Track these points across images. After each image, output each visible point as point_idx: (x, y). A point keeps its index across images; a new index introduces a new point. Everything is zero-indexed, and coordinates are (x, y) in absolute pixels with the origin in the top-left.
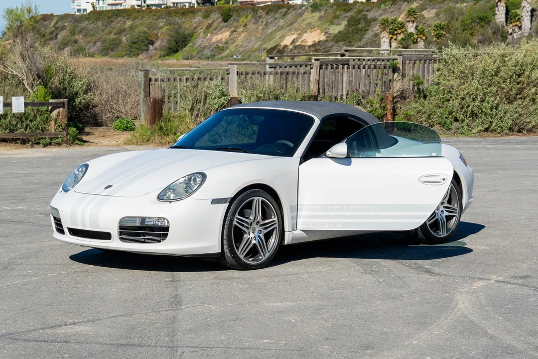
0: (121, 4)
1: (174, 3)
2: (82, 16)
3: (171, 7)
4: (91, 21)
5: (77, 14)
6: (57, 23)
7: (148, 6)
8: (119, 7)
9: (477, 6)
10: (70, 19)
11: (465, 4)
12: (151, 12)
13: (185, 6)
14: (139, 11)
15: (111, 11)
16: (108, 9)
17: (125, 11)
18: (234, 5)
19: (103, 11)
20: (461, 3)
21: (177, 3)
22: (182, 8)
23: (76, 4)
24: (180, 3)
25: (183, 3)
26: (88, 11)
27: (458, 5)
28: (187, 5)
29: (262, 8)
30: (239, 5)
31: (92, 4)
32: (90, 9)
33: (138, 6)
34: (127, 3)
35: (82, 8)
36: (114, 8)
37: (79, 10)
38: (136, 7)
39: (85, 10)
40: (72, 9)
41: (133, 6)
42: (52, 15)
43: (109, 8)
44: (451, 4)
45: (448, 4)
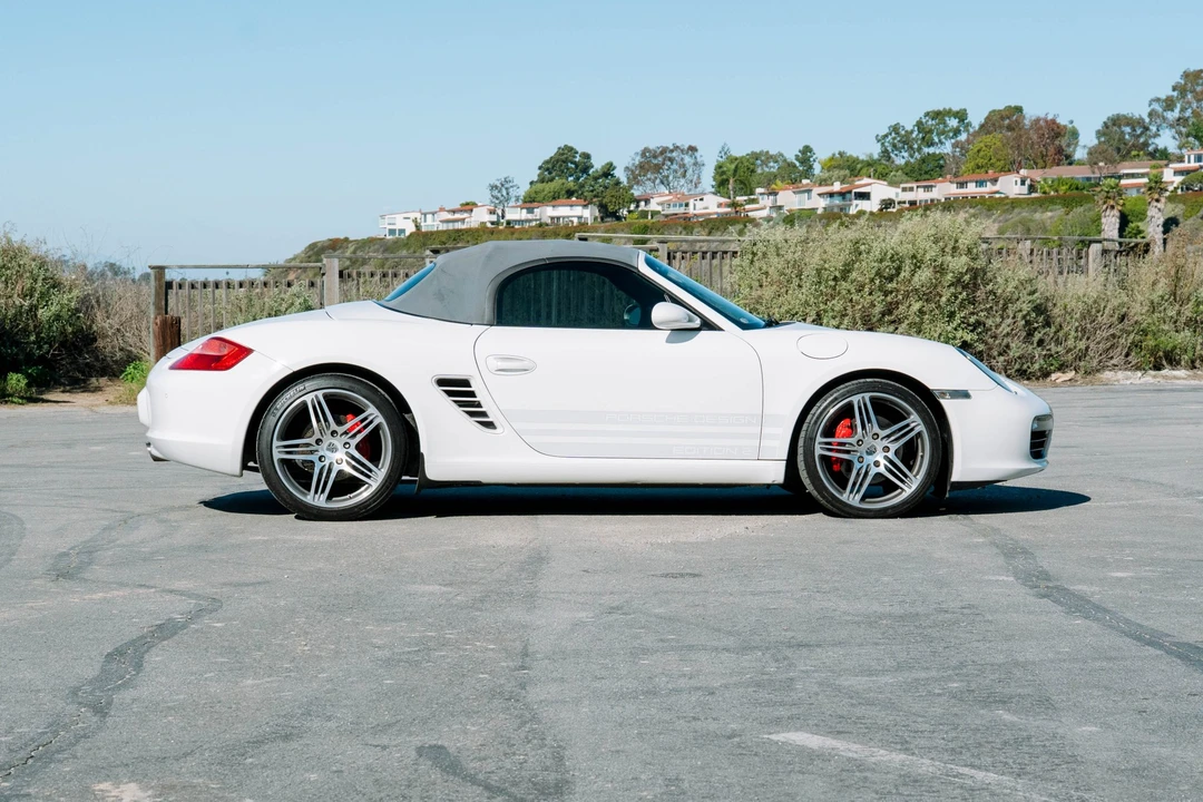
0: (463, 220)
1: (552, 218)
2: (396, 242)
3: (547, 225)
4: (412, 250)
5: (388, 237)
6: (354, 252)
7: (508, 223)
8: (459, 226)
9: (1070, 216)
10: (376, 247)
11: (1049, 214)
12: (513, 233)
13: (572, 222)
14: (492, 232)
15: (445, 231)
16: (440, 228)
17: (468, 231)
18: (654, 220)
19: (432, 233)
20: (1043, 212)
21: (558, 218)
22: (566, 226)
23: (387, 221)
24: (564, 218)
25: (568, 217)
26: (407, 234)
27: (1037, 216)
28: (575, 220)
29: (701, 224)
30: (662, 219)
31: (415, 221)
32: (410, 229)
33: (493, 223)
34: (473, 219)
35: (397, 227)
36: (451, 226)
37: (392, 232)
38: (489, 225)
39: (402, 231)
40: (380, 230)
41: (483, 223)
42: (346, 239)
43: (443, 227)
44: (1024, 214)
45: (1020, 213)
